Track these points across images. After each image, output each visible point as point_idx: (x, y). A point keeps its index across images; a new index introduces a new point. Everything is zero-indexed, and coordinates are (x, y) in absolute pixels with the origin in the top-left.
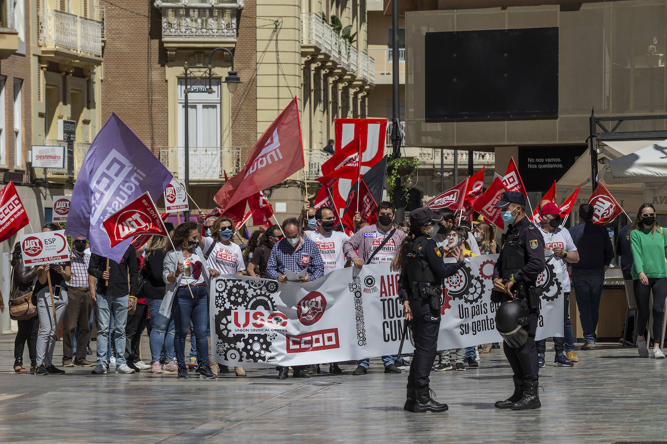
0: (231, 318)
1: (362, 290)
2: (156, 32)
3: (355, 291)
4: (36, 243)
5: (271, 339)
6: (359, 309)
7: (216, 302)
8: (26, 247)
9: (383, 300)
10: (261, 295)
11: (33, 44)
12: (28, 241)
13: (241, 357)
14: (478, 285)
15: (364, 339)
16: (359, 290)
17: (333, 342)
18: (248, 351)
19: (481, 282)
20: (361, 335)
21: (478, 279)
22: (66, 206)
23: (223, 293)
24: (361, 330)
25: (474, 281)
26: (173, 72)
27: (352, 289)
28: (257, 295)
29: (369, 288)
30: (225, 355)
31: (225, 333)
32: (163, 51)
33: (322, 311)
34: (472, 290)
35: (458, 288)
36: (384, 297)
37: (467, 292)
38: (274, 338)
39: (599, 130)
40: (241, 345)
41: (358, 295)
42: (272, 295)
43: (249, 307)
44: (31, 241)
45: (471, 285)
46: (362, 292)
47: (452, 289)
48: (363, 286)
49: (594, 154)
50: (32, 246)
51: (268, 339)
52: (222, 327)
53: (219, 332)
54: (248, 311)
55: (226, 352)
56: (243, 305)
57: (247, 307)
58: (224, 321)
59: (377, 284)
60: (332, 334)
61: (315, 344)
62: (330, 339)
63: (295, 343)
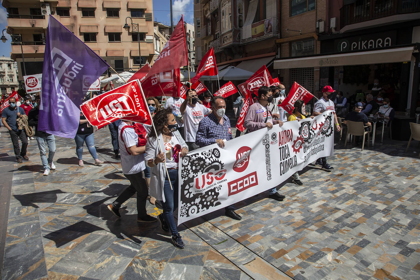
0: (193, 183)
1: (270, 143)
3: (266, 144)
4: (34, 80)
5: (218, 190)
6: (268, 156)
7: (182, 175)
8: (28, 83)
9: (280, 148)
12: (29, 79)
15: (270, 175)
16: (268, 143)
17: (254, 182)
18: (203, 203)
20: (269, 173)
22: (34, 81)
23: (188, 166)
24: (269, 170)
27: (264, 143)
28: (212, 162)
29: (273, 141)
30: (187, 213)
31: (187, 195)
33: (247, 161)
38: (220, 189)
40: (198, 201)
41: (268, 146)
43: (204, 171)
44: (31, 79)
46: (270, 144)
48: (271, 140)
50: (31, 82)
52: (186, 192)
54: (204, 174)
56: (200, 171)
57: (202, 171)
58: (187, 187)
59: (278, 138)
60: (254, 176)
61: (245, 185)
62: (252, 179)
63: (234, 188)
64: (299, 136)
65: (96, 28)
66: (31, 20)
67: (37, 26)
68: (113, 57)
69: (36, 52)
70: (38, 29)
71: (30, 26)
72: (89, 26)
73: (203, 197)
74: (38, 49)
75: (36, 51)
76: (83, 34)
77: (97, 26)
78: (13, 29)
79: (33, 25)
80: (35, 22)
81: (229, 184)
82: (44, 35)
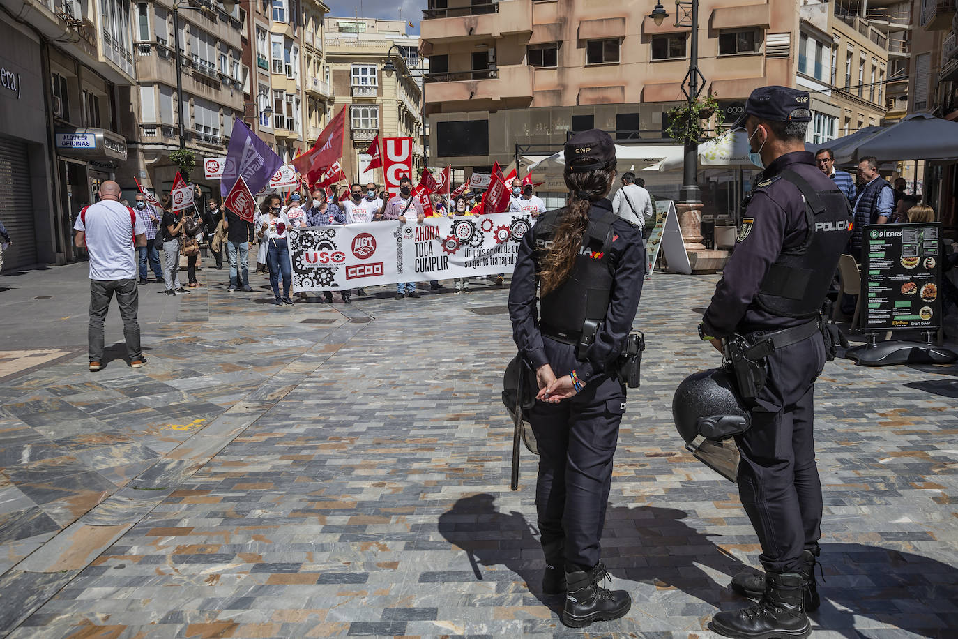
0: (303, 257)
1: (403, 236)
2: (352, 137)
3: (398, 237)
5: (334, 271)
6: (400, 249)
9: (417, 244)
10: (324, 240)
11: (305, 138)
13: (313, 283)
14: (480, 235)
15: (401, 270)
16: (401, 236)
17: (380, 271)
18: (317, 279)
19: (482, 233)
20: (400, 267)
21: (479, 231)
23: (296, 239)
24: (400, 264)
25: (476, 233)
26: (356, 150)
27: (395, 236)
28: (322, 240)
29: (408, 235)
30: (301, 284)
31: (300, 267)
32: (354, 143)
33: (373, 250)
34: (475, 238)
35: (466, 237)
36: (417, 242)
37: (472, 240)
38: (336, 270)
39: (520, 150)
40: (312, 275)
41: (400, 239)
42: (332, 239)
45: (474, 235)
46: (403, 238)
47: (463, 238)
48: (404, 234)
49: (518, 162)
51: (332, 271)
52: (297, 263)
53: (295, 268)
54: (316, 251)
55: (301, 281)
56: (312, 248)
57: (315, 249)
58: (298, 259)
59: (414, 233)
60: (380, 266)
61: (367, 273)
62: (378, 269)
63: (352, 272)
64: (451, 236)
65: (619, 24)
66: (469, 19)
67: (479, 31)
68: (659, 104)
69: (471, 97)
70: (482, 38)
71: (464, 33)
72: (602, 20)
73: (316, 273)
74: (476, 89)
75: (472, 94)
76: (586, 44)
77: (624, 19)
78: (432, 44)
79: (472, 29)
80: (477, 23)
81: (347, 268)
82: (493, 54)
